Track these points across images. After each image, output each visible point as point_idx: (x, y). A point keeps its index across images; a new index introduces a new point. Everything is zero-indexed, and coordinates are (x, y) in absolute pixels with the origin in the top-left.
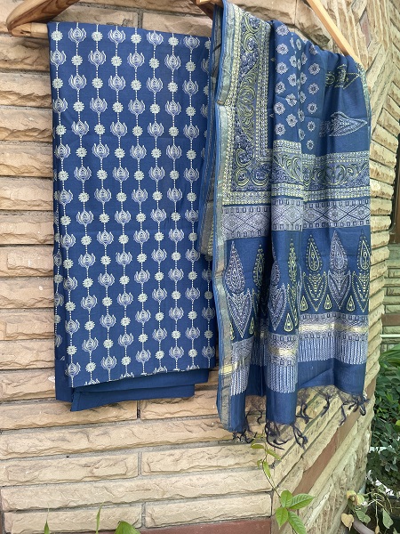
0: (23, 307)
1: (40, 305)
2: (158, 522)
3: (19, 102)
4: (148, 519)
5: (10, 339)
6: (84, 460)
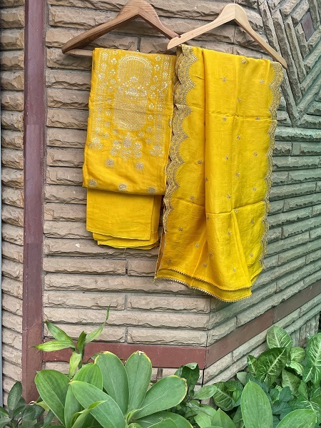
0: (63, 202)
1: (73, 202)
2: (135, 340)
3: (68, 87)
4: (129, 337)
5: (55, 220)
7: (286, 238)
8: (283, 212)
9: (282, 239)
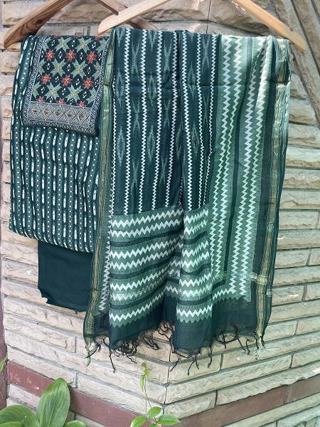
2: (85, 389)
6: (45, 330)
7: (310, 300)
8: (307, 265)
9: (303, 301)
